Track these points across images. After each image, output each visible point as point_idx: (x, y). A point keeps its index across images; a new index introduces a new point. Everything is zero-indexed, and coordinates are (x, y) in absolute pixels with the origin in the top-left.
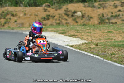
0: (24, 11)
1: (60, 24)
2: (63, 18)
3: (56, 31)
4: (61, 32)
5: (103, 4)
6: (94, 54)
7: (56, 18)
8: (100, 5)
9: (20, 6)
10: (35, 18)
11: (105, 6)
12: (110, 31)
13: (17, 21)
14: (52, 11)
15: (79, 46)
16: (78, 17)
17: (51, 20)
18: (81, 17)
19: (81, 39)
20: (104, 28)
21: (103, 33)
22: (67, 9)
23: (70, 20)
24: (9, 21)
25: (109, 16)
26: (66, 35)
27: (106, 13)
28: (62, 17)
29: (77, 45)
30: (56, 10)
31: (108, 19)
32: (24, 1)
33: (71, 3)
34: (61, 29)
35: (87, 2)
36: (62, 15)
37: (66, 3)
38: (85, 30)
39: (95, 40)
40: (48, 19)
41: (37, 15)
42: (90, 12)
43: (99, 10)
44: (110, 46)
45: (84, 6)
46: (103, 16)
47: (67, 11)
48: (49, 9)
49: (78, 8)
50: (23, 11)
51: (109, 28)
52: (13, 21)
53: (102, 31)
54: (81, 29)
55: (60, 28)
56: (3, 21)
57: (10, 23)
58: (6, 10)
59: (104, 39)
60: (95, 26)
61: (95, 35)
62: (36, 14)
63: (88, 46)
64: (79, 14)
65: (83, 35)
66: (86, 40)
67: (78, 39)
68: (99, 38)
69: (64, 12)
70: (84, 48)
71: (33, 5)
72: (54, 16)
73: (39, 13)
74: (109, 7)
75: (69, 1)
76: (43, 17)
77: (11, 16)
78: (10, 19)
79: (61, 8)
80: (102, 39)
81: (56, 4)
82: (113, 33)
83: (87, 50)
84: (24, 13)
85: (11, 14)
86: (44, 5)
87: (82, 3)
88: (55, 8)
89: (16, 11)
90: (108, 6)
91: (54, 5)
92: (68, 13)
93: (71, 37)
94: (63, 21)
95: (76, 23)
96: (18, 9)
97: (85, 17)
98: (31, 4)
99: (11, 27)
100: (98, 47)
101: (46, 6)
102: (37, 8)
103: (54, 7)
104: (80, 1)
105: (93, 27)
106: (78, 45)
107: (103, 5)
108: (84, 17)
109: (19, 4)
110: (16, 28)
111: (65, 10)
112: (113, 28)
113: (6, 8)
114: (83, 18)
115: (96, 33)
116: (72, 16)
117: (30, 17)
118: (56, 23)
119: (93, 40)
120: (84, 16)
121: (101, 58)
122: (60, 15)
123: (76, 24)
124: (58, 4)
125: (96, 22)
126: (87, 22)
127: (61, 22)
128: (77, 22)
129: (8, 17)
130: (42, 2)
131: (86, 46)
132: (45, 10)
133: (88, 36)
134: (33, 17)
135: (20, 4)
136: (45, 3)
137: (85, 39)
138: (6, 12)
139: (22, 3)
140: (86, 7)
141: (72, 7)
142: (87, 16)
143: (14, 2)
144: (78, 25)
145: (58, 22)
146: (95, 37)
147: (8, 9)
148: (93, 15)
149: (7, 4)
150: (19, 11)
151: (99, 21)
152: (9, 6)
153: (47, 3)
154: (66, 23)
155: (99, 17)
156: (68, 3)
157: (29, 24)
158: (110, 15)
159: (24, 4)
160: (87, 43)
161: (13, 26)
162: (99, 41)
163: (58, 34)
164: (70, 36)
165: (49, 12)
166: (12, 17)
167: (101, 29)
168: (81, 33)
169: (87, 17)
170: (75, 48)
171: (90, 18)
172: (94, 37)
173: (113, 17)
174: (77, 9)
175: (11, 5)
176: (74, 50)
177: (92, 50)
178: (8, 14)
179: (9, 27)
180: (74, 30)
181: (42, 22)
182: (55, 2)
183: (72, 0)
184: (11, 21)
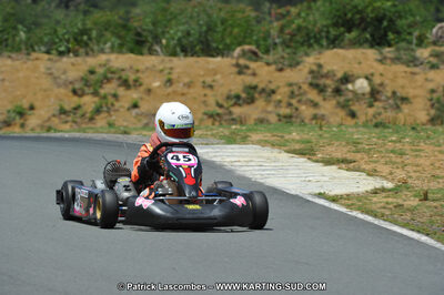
0: (166, 72)
1: (294, 119)
3: (279, 145)
4: (297, 147)
6: (416, 228)
7: (277, 97)
9: (151, 52)
10: (205, 95)
13: (140, 104)
14: (264, 73)
15: (360, 201)
16: (357, 96)
17: (260, 103)
18: (367, 96)
19: (369, 175)
22: (320, 66)
23: (328, 107)
24: (113, 105)
26: (314, 158)
28: (300, 95)
29: (353, 194)
30: (281, 70)
32: (167, 36)
33: (334, 47)
34: (298, 138)
35: (390, 46)
36: (300, 88)
37: (316, 46)
38: (381, 142)
39: (418, 178)
40: (251, 101)
41: (211, 87)
42: (401, 82)
43: (432, 74)
45: (378, 56)
47: (319, 72)
48: (253, 65)
49: (360, 63)
50: (162, 71)
52: (124, 103)
54: (369, 139)
55: (294, 134)
56: (89, 102)
57: (117, 110)
58: (100, 65)
60: (419, 129)
61: (421, 161)
62: (209, 80)
63: (395, 200)
64: (362, 85)
65: (376, 162)
66: (385, 178)
67: (358, 173)
68: (434, 173)
69: (310, 79)
70: (379, 205)
71: (198, 48)
72: (273, 92)
73: (218, 77)
75: (327, 38)
76: (233, 93)
77: (120, 86)
78: (115, 96)
79: (298, 64)
80: (442, 178)
81: (280, 49)
83: (388, 213)
84: (166, 78)
85: (120, 78)
86: (238, 51)
87: (372, 46)
88: (275, 63)
89: (138, 71)
91: (272, 52)
92: (322, 82)
93: (334, 167)
94: (303, 108)
95: (349, 119)
96: (147, 61)
97: (383, 98)
98: (193, 47)
99: (118, 123)
100: (428, 203)
101: (244, 54)
102: (211, 60)
103: (270, 58)
104: (366, 41)
105: (411, 133)
106: (358, 197)
108: (378, 96)
109: (148, 44)
110: (135, 129)
111: (311, 72)
113: (103, 57)
114: (376, 100)
115: (422, 154)
116: (337, 91)
117: (185, 90)
118: (279, 115)
119: (410, 181)
120: (378, 92)
121: (438, 245)
122: (295, 88)
123: (350, 121)
124: (288, 50)
125: (423, 116)
126: (390, 114)
127: (295, 113)
128: (353, 115)
129: (108, 89)
130: (228, 41)
131: (385, 200)
132: (241, 70)
133: (394, 163)
134: (197, 91)
135: (152, 45)
136: (240, 44)
137: (381, 176)
138: (101, 71)
139: (159, 43)
140: (388, 61)
141: (335, 60)
142: (389, 94)
143: (130, 37)
144: (356, 125)
145: (287, 111)
146: (420, 168)
147: (108, 61)
148: (410, 92)
149: (105, 43)
150: (147, 68)
151: (433, 112)
152: (112, 50)
153: (250, 44)
154: (315, 117)
155: (431, 100)
156: (322, 46)
159: (167, 46)
160: (390, 190)
161: (125, 124)
162: (431, 184)
163: (285, 156)
164: (328, 162)
165: (254, 74)
166: (121, 91)
167: (442, 142)
168: (368, 152)
169: (388, 98)
170: (348, 206)
171: (399, 103)
172: (415, 168)
174: (356, 70)
175: (119, 49)
177: (408, 216)
178: (109, 80)
179: (111, 125)
180: (344, 143)
181: (227, 109)
182: (277, 41)
183: (336, 38)
184: (117, 105)
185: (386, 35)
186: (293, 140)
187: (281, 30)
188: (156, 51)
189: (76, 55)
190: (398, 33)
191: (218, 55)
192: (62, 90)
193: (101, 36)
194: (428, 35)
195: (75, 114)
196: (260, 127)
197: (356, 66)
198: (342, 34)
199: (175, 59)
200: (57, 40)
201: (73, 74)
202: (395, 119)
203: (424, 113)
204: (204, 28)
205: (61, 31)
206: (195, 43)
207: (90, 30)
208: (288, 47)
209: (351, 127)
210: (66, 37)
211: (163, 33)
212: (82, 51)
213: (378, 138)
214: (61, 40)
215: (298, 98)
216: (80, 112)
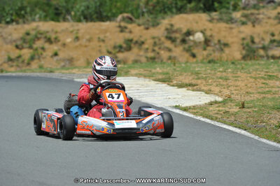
0: (75, 32)
1: (156, 60)
2: (162, 46)
3: (150, 76)
4: (160, 77)
5: (252, 14)
6: (238, 126)
7: (146, 46)
8: (245, 16)
9: (65, 20)
10: (100, 46)
11: (257, 19)
12: (271, 74)
13: (59, 53)
14: (136, 31)
15: (201, 110)
16: (196, 44)
17: (135, 50)
18: (203, 43)
19: (206, 93)
20: (258, 68)
21: (255, 78)
22: (172, 25)
23: (178, 51)
24: (42, 54)
25: (267, 43)
26: (172, 84)
27: (259, 34)
28: (160, 44)
29: (197, 106)
30: (147, 29)
31: (264, 48)
32: (75, 9)
33: (181, 13)
34: (160, 71)
35: (215, 11)
36: (160, 40)
37: (169, 13)
38: (213, 72)
39: (237, 94)
40: (129, 49)
41: (103, 41)
42: (223, 34)
43: (243, 28)
44: (273, 108)
45: (208, 18)
46: (253, 42)
47: (171, 29)
48: (130, 26)
49: (197, 23)
50: (72, 32)
51: (267, 68)
52: (49, 53)
53: (252, 75)
54: (205, 70)
55: (158, 69)
56: (26, 53)
57: (44, 58)
58: (33, 30)
59: (259, 93)
60: (236, 63)
61: (239, 83)
62: (102, 37)
63: (223, 109)
64: (199, 37)
65: (210, 85)
66: (217, 95)
67: (200, 92)
68: (247, 90)
69: (166, 34)
71: (94, 16)
72: (143, 43)
73: (108, 34)
74: (265, 21)
75: (176, 7)
76: (118, 44)
77: (46, 42)
78: (43, 49)
79: (158, 24)
80: (253, 93)
82: (277, 80)
83: (219, 116)
84: (74, 36)
85: (46, 37)
86: (120, 17)
87: (204, 12)
88: (143, 24)
89: (56, 32)
90: (263, 18)
91: (141, 18)
92: (174, 35)
93: (184, 89)
94: (162, 52)
95: (191, 58)
96: (62, 26)
97: (212, 44)
98: (91, 16)
99: (45, 66)
100: (244, 110)
101: (124, 19)
102: (103, 23)
103: (141, 21)
104: (201, 8)
105: (231, 66)
106: (201, 107)
107: (253, 17)
108: (209, 43)
109: (62, 16)
110: (58, 69)
111: (167, 29)
112: (276, 67)
113: (34, 25)
114: (208, 45)
115: (239, 79)
116: (184, 41)
117: (87, 44)
118: (147, 57)
119: (232, 96)
120: (209, 41)
121: (253, 136)
122: (157, 40)
124: (152, 16)
125: (238, 55)
126: (217, 54)
127: (157, 56)
128: (194, 56)
129: (38, 44)
130: (114, 11)
131: (217, 109)
132: (122, 29)
133: (222, 85)
134: (95, 43)
135: (65, 16)
136: (121, 13)
137: (215, 94)
138: (33, 33)
139: (70, 14)
140: (215, 21)
141: (181, 21)
142: (216, 42)
143: (51, 11)
144: (197, 62)
145: (151, 55)
146: (237, 88)
147: (38, 26)
148: (229, 40)
149: (35, 15)
150: (63, 31)
151: (244, 52)
152: (40, 19)
153: (127, 13)
154: (170, 58)
155: (243, 44)
156: (172, 12)
157: (88, 59)
158: (268, 39)
159: (75, 15)
160: (220, 103)
161: (50, 66)
162: (246, 98)
163: (153, 83)
164: (180, 86)
165: (131, 32)
166: (47, 46)
167: (251, 70)
168: (205, 79)
169: (215, 45)
170: (194, 114)
171: (222, 47)
172: (235, 88)
173: (275, 44)
174: (195, 27)
175: (45, 18)
176: (191, 118)
178: (39, 39)
179: (41, 67)
180: (190, 74)
181: (115, 54)
182: (145, 10)
183: (182, 7)
184: (45, 54)
185: (213, 4)
186: (157, 73)
187: (147, 4)
188: (68, 19)
189: (18, 23)
190: (220, 3)
191: (107, 20)
192: (9, 46)
193: (32, 10)
194: (240, 3)
195: (18, 61)
196: (136, 65)
197: (195, 25)
198: (185, 5)
199: (80, 24)
200: (5, 14)
201: (16, 36)
202: (221, 58)
203: (239, 53)
204: (98, 4)
205: (7, 9)
206: (93, 13)
207: (26, 7)
208: (151, 13)
209: (193, 63)
210: (11, 12)
211: (72, 8)
212: (21, 21)
213: (211, 70)
214: (7, 14)
215: (159, 46)
216: (21, 60)
